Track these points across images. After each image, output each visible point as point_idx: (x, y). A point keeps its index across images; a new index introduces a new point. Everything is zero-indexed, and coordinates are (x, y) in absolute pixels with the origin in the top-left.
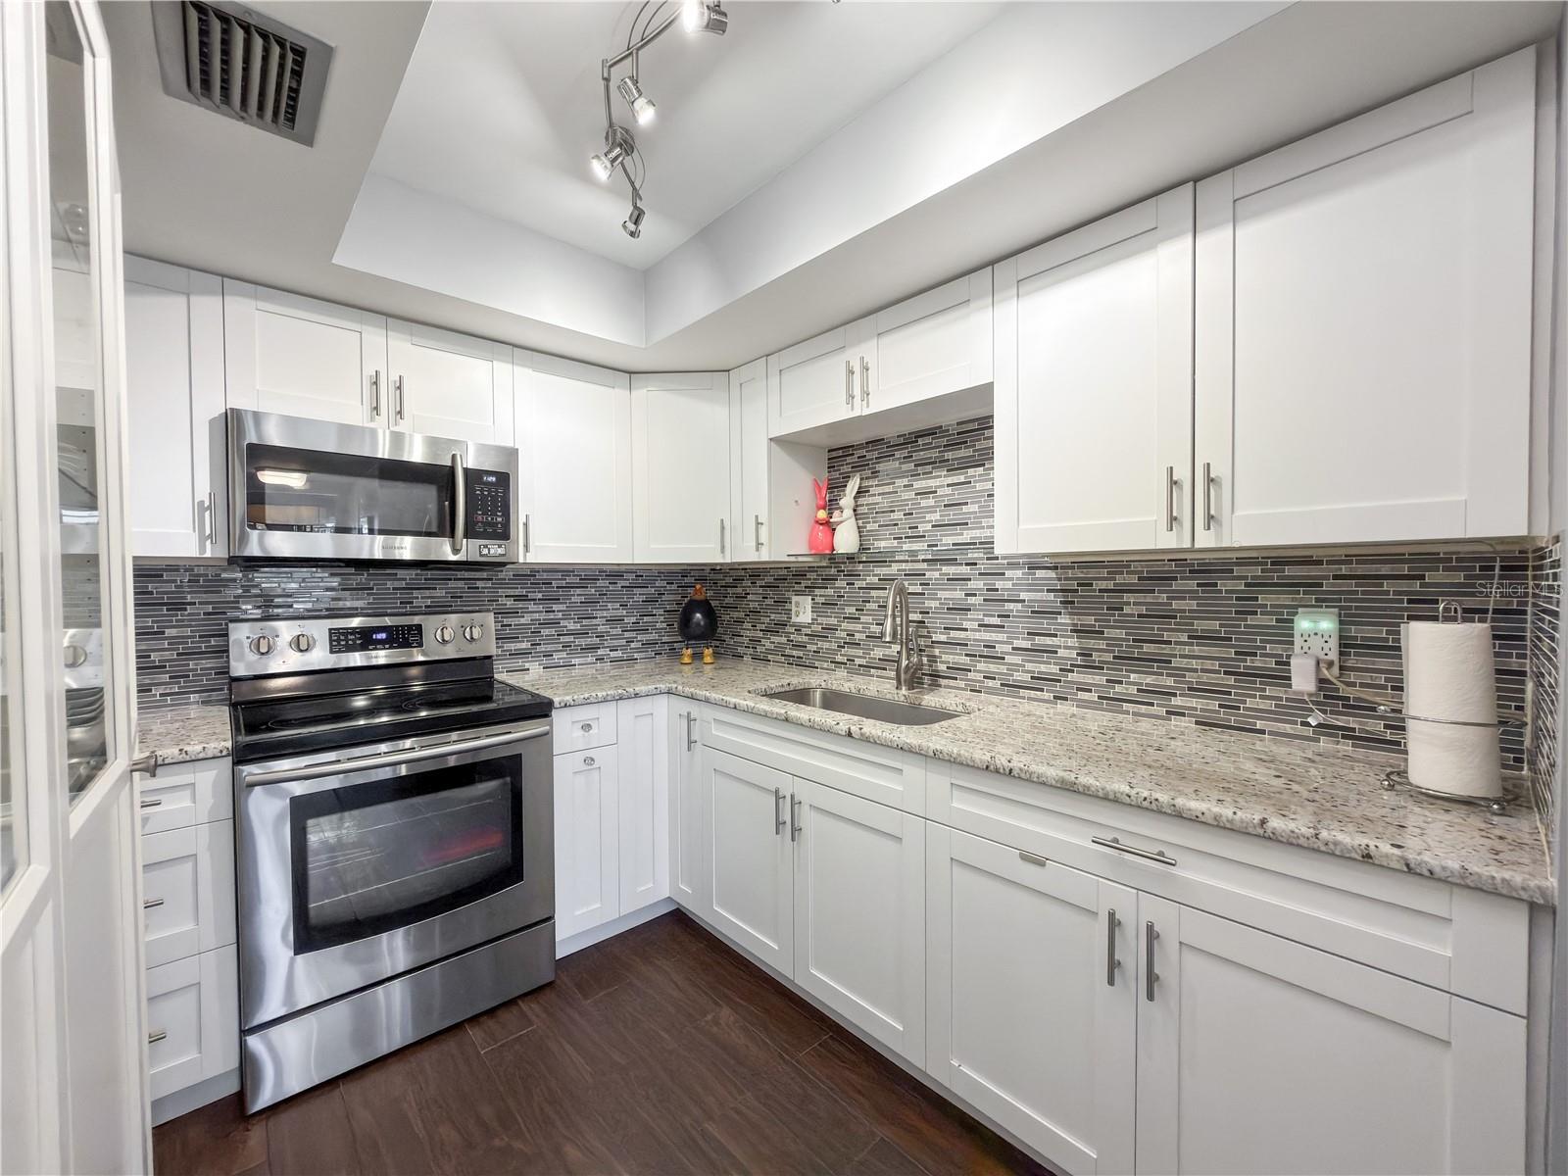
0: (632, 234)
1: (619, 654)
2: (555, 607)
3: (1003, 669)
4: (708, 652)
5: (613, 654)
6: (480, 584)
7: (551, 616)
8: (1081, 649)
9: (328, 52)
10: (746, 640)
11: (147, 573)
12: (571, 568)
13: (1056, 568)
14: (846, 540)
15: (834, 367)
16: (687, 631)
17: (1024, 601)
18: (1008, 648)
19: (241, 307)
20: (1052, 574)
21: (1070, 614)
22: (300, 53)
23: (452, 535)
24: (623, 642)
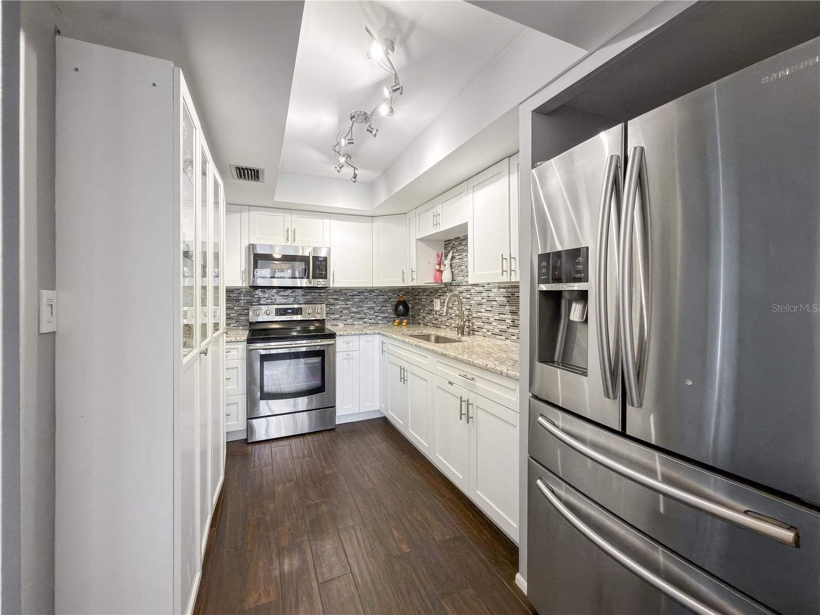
0: (354, 182)
1: (372, 321)
2: (348, 303)
3: (492, 328)
4: (405, 321)
5: (370, 321)
6: (322, 294)
7: (347, 306)
8: (512, 319)
9: (263, 170)
10: (421, 317)
11: (229, 291)
12: (354, 288)
13: (505, 288)
14: (446, 277)
15: (430, 214)
16: (398, 314)
17: (497, 301)
18: (493, 319)
19: (254, 214)
20: (504, 290)
21: (510, 306)
22: (258, 171)
23: (308, 277)
24: (374, 317)
